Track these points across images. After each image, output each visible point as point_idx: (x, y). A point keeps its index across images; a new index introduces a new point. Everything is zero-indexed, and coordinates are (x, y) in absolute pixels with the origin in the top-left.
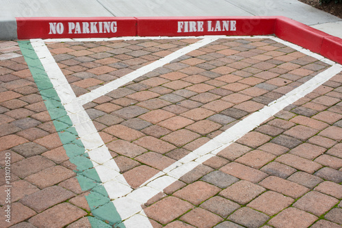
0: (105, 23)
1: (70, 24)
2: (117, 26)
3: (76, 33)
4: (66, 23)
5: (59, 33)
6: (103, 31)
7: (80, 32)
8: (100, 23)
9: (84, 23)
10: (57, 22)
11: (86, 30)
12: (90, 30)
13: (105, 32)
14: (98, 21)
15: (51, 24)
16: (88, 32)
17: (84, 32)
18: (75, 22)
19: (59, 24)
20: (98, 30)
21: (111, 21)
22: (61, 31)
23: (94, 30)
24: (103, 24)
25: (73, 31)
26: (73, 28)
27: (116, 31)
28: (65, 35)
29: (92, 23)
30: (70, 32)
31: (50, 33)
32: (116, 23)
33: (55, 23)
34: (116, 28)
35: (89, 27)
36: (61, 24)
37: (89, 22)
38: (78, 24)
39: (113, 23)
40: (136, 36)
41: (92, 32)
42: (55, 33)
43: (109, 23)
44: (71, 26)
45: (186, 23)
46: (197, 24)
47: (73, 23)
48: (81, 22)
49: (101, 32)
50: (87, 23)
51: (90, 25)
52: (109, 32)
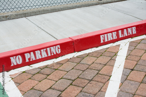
0: (52, 48)
1: (26, 55)
2: (61, 48)
3: (31, 60)
4: (23, 55)
5: (19, 63)
6: (51, 54)
7: (34, 59)
8: (48, 49)
9: (36, 52)
10: (16, 55)
12: (41, 56)
13: (52, 54)
14: (46, 48)
15: (11, 58)
16: (40, 57)
17: (38, 58)
18: (29, 52)
19: (17, 56)
20: (47, 54)
21: (56, 45)
23: (44, 55)
24: (50, 49)
25: (29, 59)
26: (29, 57)
27: (60, 52)
28: (24, 64)
29: (42, 50)
30: (27, 61)
31: (12, 65)
32: (59, 46)
33: (15, 57)
34: (60, 50)
35: (41, 54)
36: (20, 56)
37: (40, 50)
38: (32, 53)
39: (57, 46)
40: (74, 52)
41: (43, 57)
42: (15, 64)
43: (54, 47)
44: (27, 56)
45: (106, 35)
46: (112, 34)
47: (28, 54)
48: (34, 51)
49: (49, 55)
50: (39, 51)
51: (41, 52)
52: (55, 54)
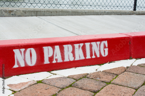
0: (94, 44)
1: (45, 49)
2: (109, 47)
3: (54, 62)
4: (39, 47)
5: (29, 64)
6: (91, 55)
7: (60, 60)
8: (87, 45)
9: (65, 46)
10: (26, 47)
11: (69, 57)
12: (74, 56)
13: (94, 57)
14: (84, 42)
15: (16, 51)
16: (72, 59)
17: (66, 60)
18: (52, 45)
19: (29, 50)
20: (85, 55)
21: (101, 40)
22: (32, 62)
23: (79, 55)
24: (91, 46)
25: (51, 59)
26: (51, 55)
27: (107, 54)
28: (40, 67)
29: (76, 46)
30: (47, 61)
31: (16, 66)
32: (106, 42)
33: (23, 50)
34: (107, 50)
35: (73, 52)
36: (33, 50)
37: (72, 43)
38: (57, 47)
39: (103, 42)
40: (130, 58)
41: (77, 59)
42: (23, 65)
43: (98, 43)
44: (48, 52)
47: (50, 48)
48: (61, 44)
49: (88, 57)
50: (70, 46)
51: (74, 48)
52: (98, 56)
